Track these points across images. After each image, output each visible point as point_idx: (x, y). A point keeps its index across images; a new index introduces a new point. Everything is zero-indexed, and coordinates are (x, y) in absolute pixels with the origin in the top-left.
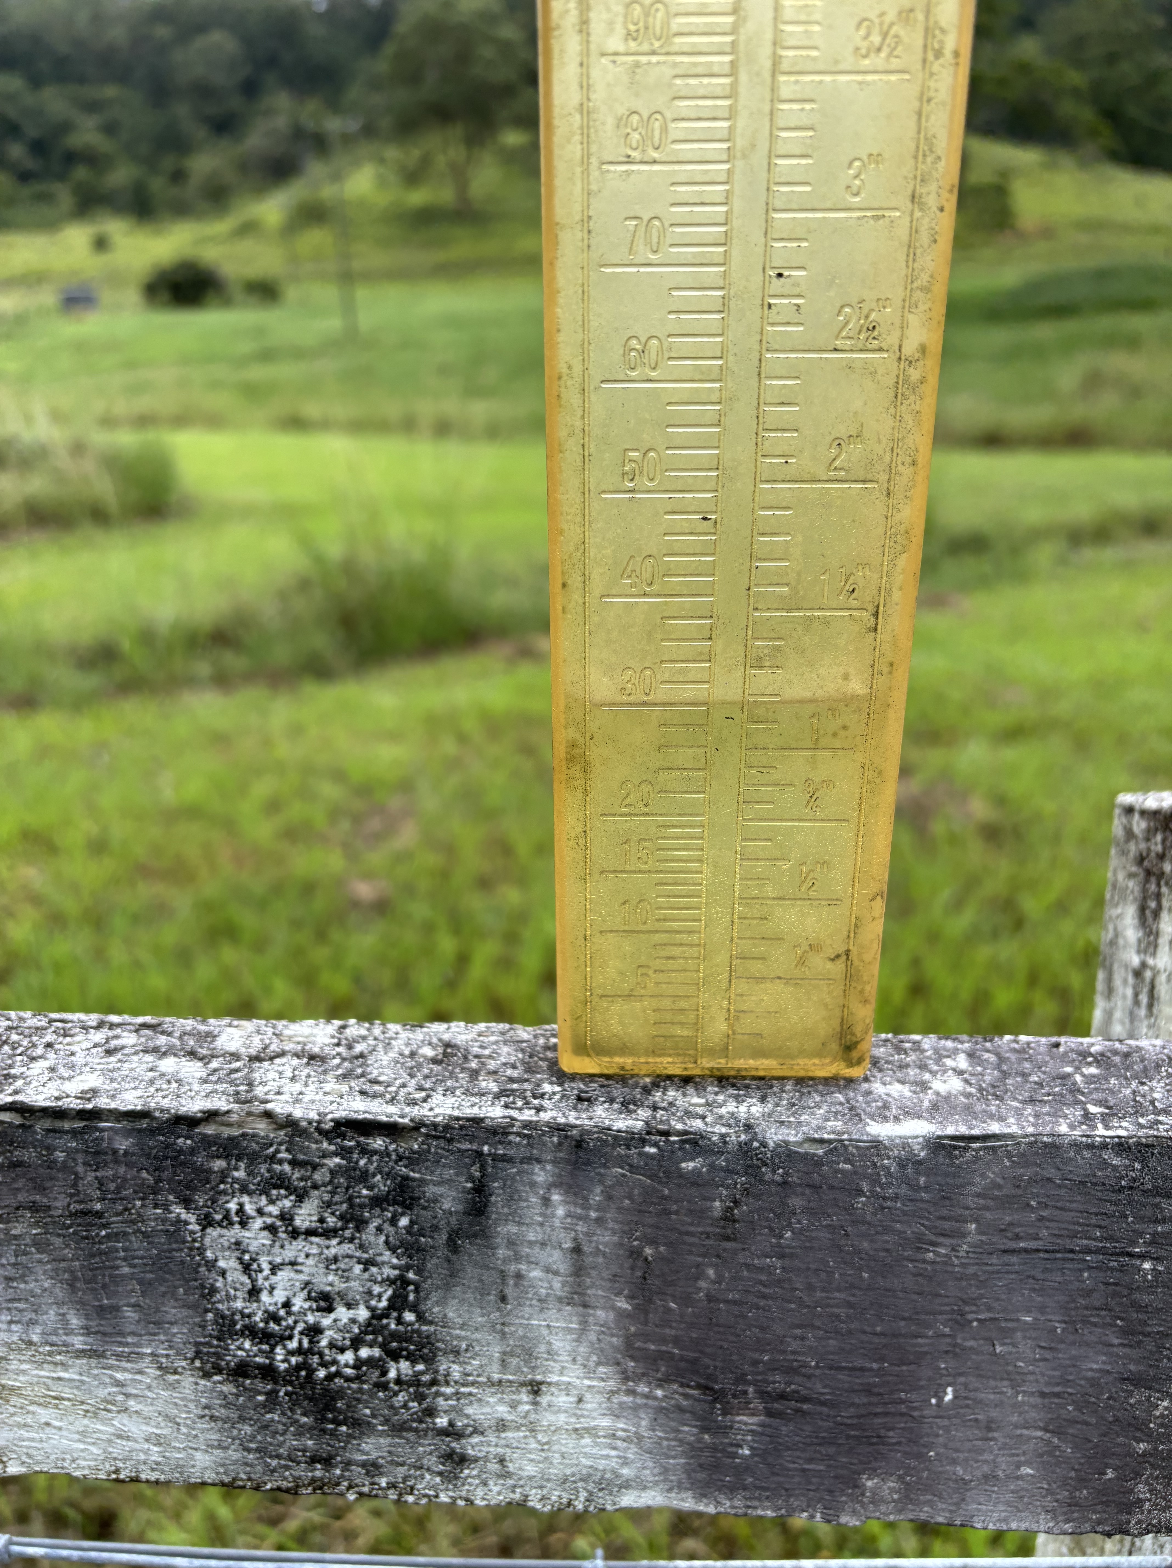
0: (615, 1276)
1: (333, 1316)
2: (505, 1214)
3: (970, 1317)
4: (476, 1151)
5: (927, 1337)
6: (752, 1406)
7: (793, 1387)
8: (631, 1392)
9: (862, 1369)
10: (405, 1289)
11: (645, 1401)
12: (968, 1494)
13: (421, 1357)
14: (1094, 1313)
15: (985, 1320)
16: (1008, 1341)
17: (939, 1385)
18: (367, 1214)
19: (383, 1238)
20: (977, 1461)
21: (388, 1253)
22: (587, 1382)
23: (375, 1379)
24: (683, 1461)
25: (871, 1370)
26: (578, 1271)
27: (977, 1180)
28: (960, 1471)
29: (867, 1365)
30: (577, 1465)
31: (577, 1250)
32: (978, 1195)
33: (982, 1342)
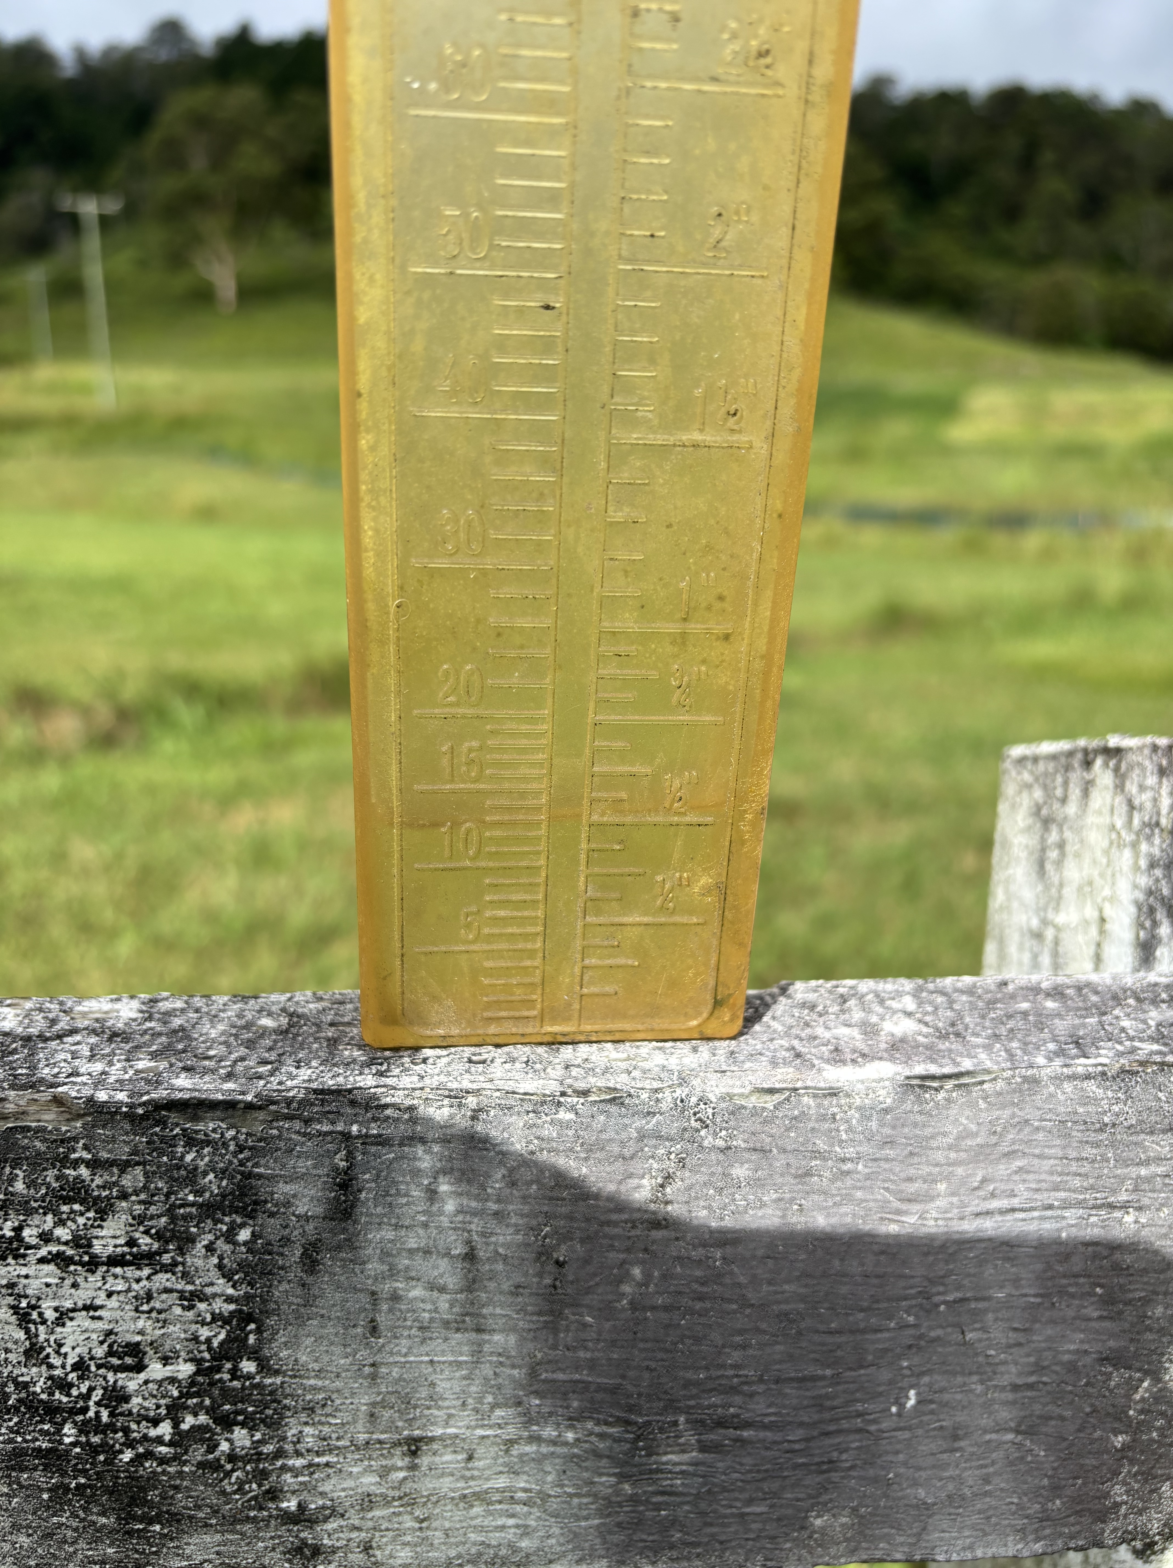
0: (517, 1287)
1: (142, 1376)
2: (378, 1216)
3: (937, 1299)
4: (341, 1133)
5: (888, 1330)
6: (682, 1440)
7: (732, 1410)
8: (535, 1439)
9: (814, 1379)
10: (243, 1329)
11: (552, 1449)
12: (930, 1520)
13: (263, 1421)
14: (1072, 1281)
15: (955, 1302)
16: (977, 1326)
17: (901, 1388)
18: (194, 1230)
19: (215, 1261)
20: (941, 1479)
21: (221, 1281)
22: (480, 1432)
23: (199, 1458)
24: (596, 1522)
25: (823, 1378)
26: (471, 1285)
27: (949, 1128)
28: (921, 1493)
29: (820, 1372)
30: (464, 1543)
31: (470, 1256)
32: (950, 1148)
33: (949, 1330)
